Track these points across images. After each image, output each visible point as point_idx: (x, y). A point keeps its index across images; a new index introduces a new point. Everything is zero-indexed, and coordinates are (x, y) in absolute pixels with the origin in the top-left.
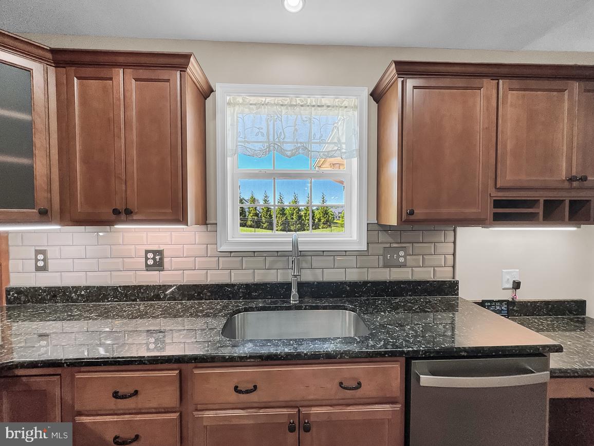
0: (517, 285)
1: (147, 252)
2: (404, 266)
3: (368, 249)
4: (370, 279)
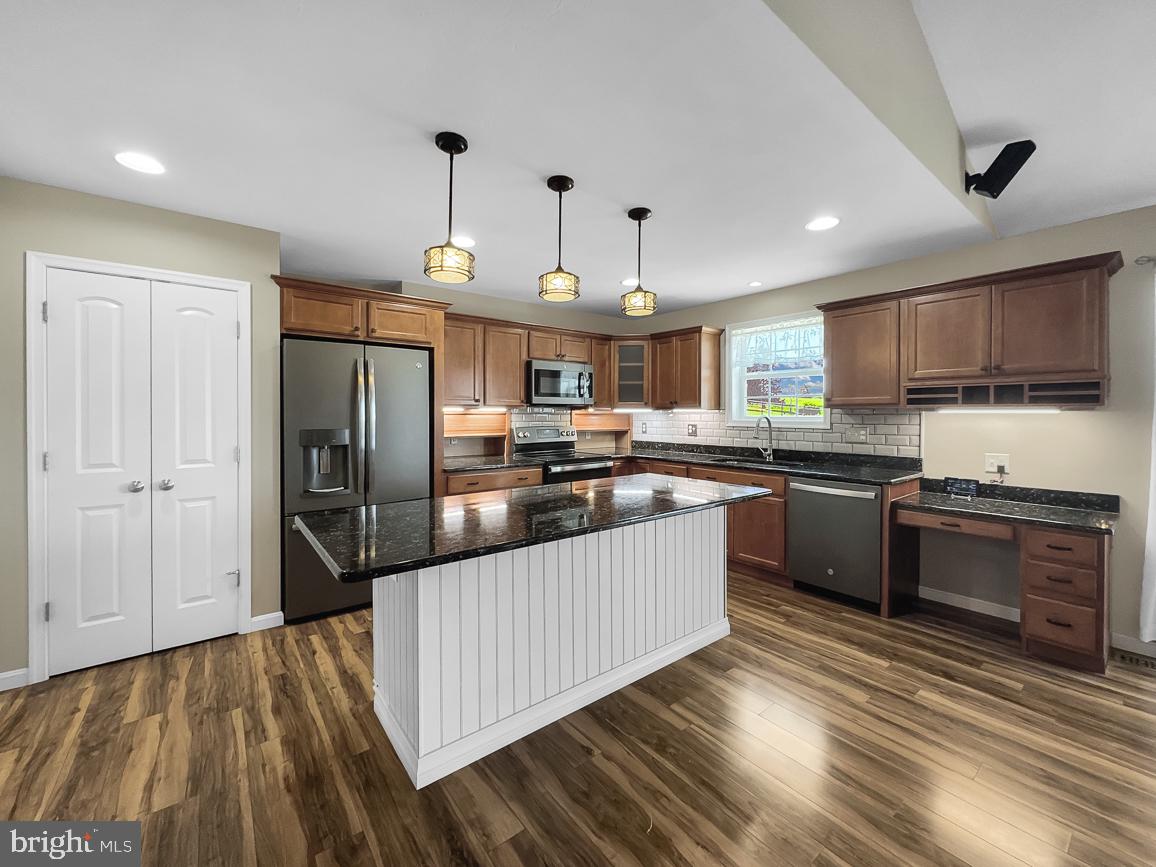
0: (1001, 470)
1: (689, 425)
2: (866, 443)
3: (831, 428)
4: (834, 451)
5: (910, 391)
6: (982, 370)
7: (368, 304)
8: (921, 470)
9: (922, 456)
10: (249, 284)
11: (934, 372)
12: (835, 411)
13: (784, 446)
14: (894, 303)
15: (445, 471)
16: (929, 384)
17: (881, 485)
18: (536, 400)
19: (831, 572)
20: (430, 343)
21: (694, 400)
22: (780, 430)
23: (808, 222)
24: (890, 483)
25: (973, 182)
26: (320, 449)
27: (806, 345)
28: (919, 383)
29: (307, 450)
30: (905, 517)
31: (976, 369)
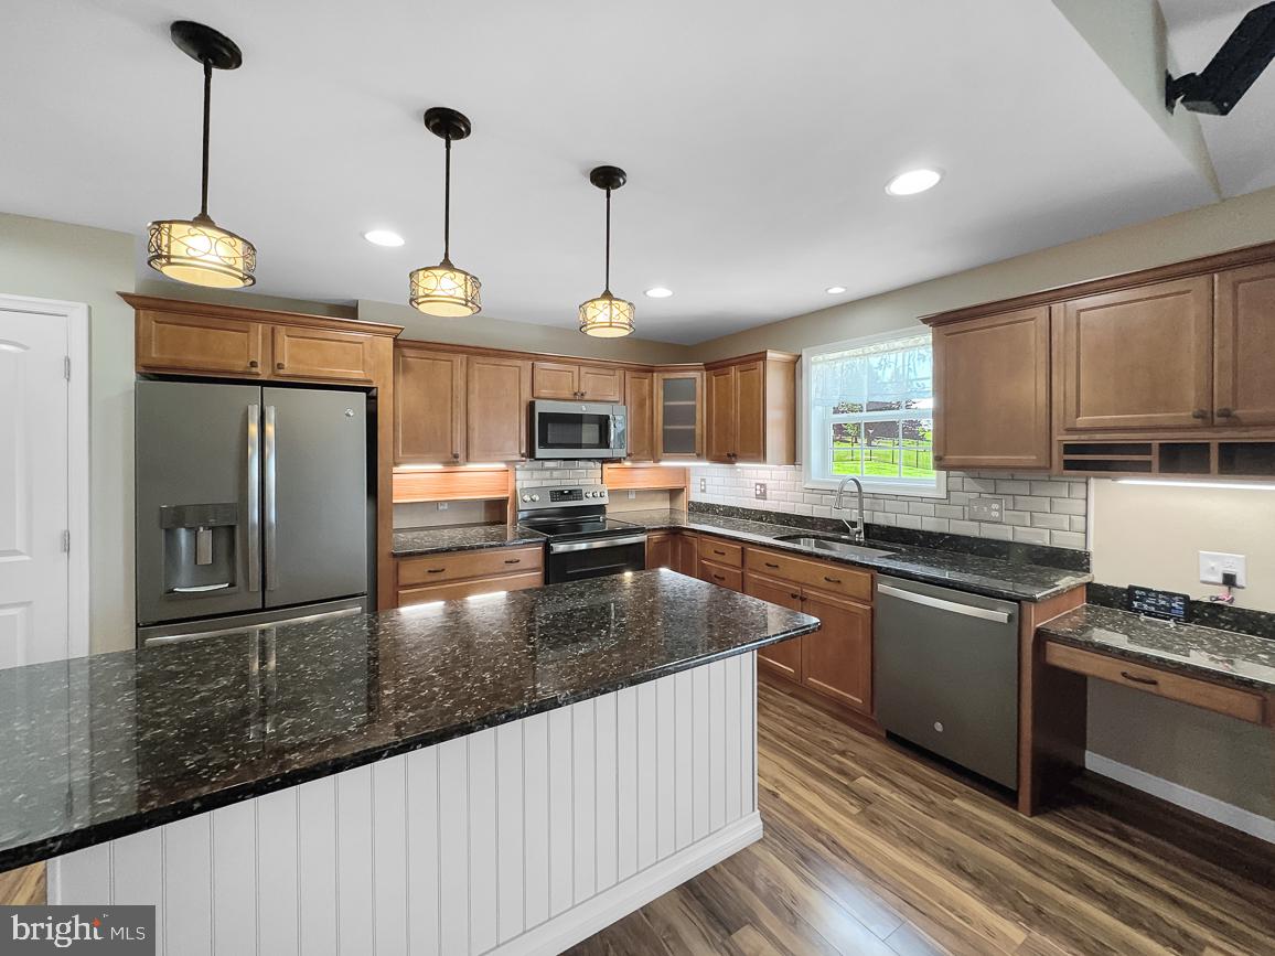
0: (1229, 580)
1: (757, 484)
2: (1000, 523)
3: (948, 498)
4: (952, 531)
5: (1069, 449)
6: (1195, 417)
7: (273, 329)
8: (1088, 571)
9: (1091, 548)
10: (83, 307)
11: (1109, 418)
12: (952, 473)
13: (881, 519)
14: (1041, 312)
15: (395, 555)
16: (1099, 438)
17: (1018, 601)
18: (540, 453)
19: (939, 727)
20: (370, 382)
21: (757, 452)
22: (874, 496)
23: (888, 182)
24: (1034, 600)
25: (1180, 90)
26: (194, 531)
27: (912, 376)
28: (1083, 437)
29: (170, 533)
30: (1059, 656)
31: (1185, 415)
